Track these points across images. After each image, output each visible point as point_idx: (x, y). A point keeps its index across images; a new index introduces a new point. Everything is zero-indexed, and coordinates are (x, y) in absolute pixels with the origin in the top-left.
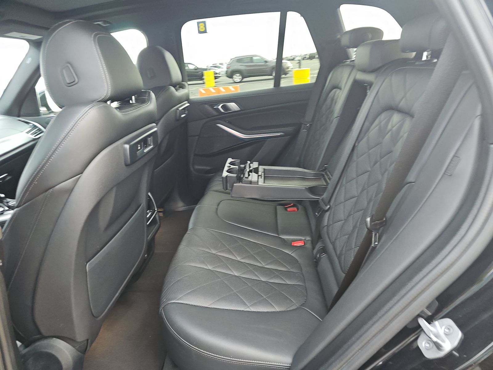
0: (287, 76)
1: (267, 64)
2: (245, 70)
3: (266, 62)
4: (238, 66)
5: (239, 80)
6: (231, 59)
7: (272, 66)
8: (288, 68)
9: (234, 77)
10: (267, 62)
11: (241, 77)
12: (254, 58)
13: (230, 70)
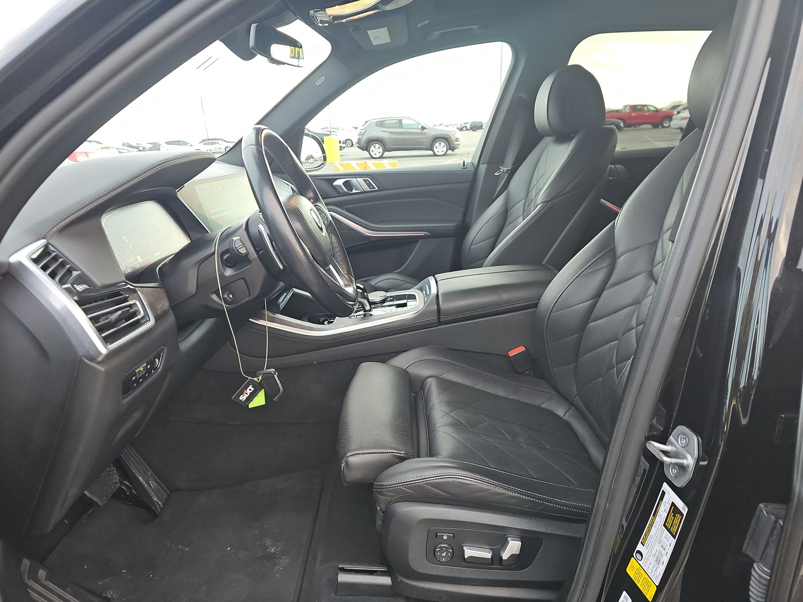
0: (456, 151)
1: (425, 131)
2: (390, 138)
3: (423, 128)
4: (377, 133)
5: (378, 155)
6: (366, 122)
7: (434, 136)
8: (457, 140)
9: (372, 148)
10: (425, 128)
11: (381, 150)
12: (404, 122)
13: (365, 138)
